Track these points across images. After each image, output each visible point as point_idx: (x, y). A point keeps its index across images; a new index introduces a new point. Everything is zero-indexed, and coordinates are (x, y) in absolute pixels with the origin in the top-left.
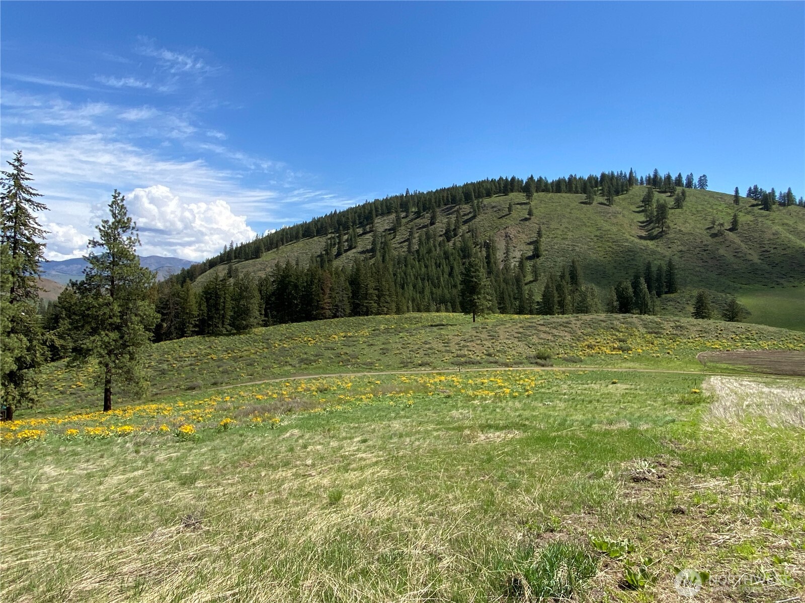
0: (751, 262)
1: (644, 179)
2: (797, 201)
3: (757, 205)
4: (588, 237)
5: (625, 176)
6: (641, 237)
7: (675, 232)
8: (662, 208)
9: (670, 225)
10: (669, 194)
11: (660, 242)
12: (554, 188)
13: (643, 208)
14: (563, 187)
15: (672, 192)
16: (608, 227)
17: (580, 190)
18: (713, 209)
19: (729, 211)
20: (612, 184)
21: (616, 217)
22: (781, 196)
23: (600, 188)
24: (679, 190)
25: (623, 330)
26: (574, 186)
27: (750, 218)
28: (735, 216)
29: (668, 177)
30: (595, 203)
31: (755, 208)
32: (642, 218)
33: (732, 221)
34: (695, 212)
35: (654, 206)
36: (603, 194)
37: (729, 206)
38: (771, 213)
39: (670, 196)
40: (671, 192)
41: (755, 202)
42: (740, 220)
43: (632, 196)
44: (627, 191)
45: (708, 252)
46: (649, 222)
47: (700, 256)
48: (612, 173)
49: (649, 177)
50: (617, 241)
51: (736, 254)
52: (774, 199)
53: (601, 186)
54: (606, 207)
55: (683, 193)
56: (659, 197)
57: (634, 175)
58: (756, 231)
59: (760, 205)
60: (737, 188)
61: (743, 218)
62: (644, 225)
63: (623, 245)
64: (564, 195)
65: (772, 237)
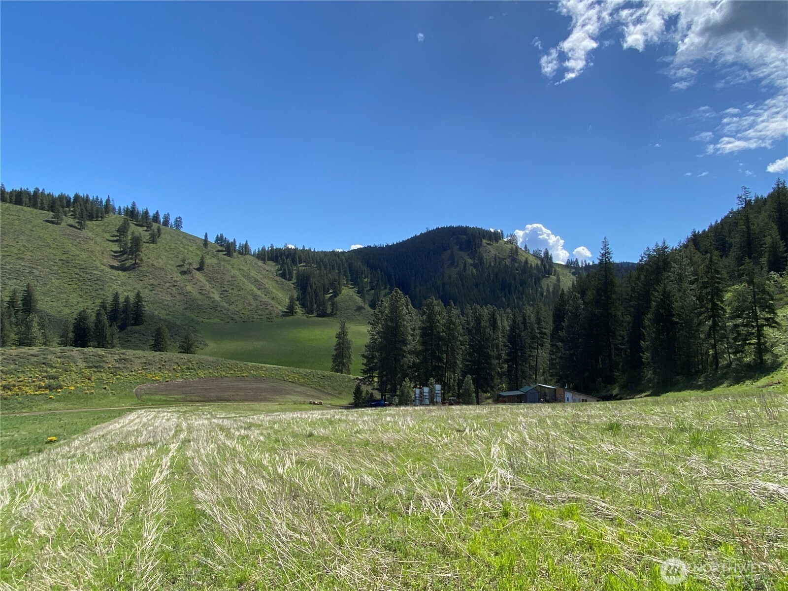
0: (212, 299)
1: (122, 210)
2: (252, 252)
3: (221, 251)
4: (51, 260)
5: (101, 202)
6: (112, 267)
7: (148, 266)
8: (137, 241)
9: (143, 258)
10: (145, 228)
11: (132, 274)
12: (14, 198)
13: (118, 238)
14: (25, 199)
15: (149, 227)
16: (78, 253)
17: (46, 207)
18: (185, 249)
19: (199, 253)
20: (86, 208)
21: (87, 243)
22: (240, 246)
23: (72, 209)
24: (155, 226)
25: (57, 365)
26: (39, 201)
27: (215, 261)
28: (202, 258)
29: (146, 213)
30: (63, 224)
31: (220, 253)
32: (116, 247)
33: (200, 261)
34: (168, 250)
35: (129, 238)
36: (74, 216)
37: (199, 248)
38: (232, 259)
39: (146, 231)
40: (147, 227)
41: (220, 248)
42: (207, 262)
43: (107, 224)
44: (102, 217)
45: (177, 287)
46: (123, 253)
47: (169, 290)
48: (87, 196)
49: (127, 208)
50: (86, 268)
51: (201, 291)
52: (235, 248)
53: (73, 207)
54: (76, 230)
55: (159, 230)
56: (134, 229)
57: (111, 203)
58: (218, 273)
59: (224, 251)
60: (206, 233)
61: (209, 260)
62: (118, 255)
63: (92, 273)
64: (26, 209)
65: (230, 279)
